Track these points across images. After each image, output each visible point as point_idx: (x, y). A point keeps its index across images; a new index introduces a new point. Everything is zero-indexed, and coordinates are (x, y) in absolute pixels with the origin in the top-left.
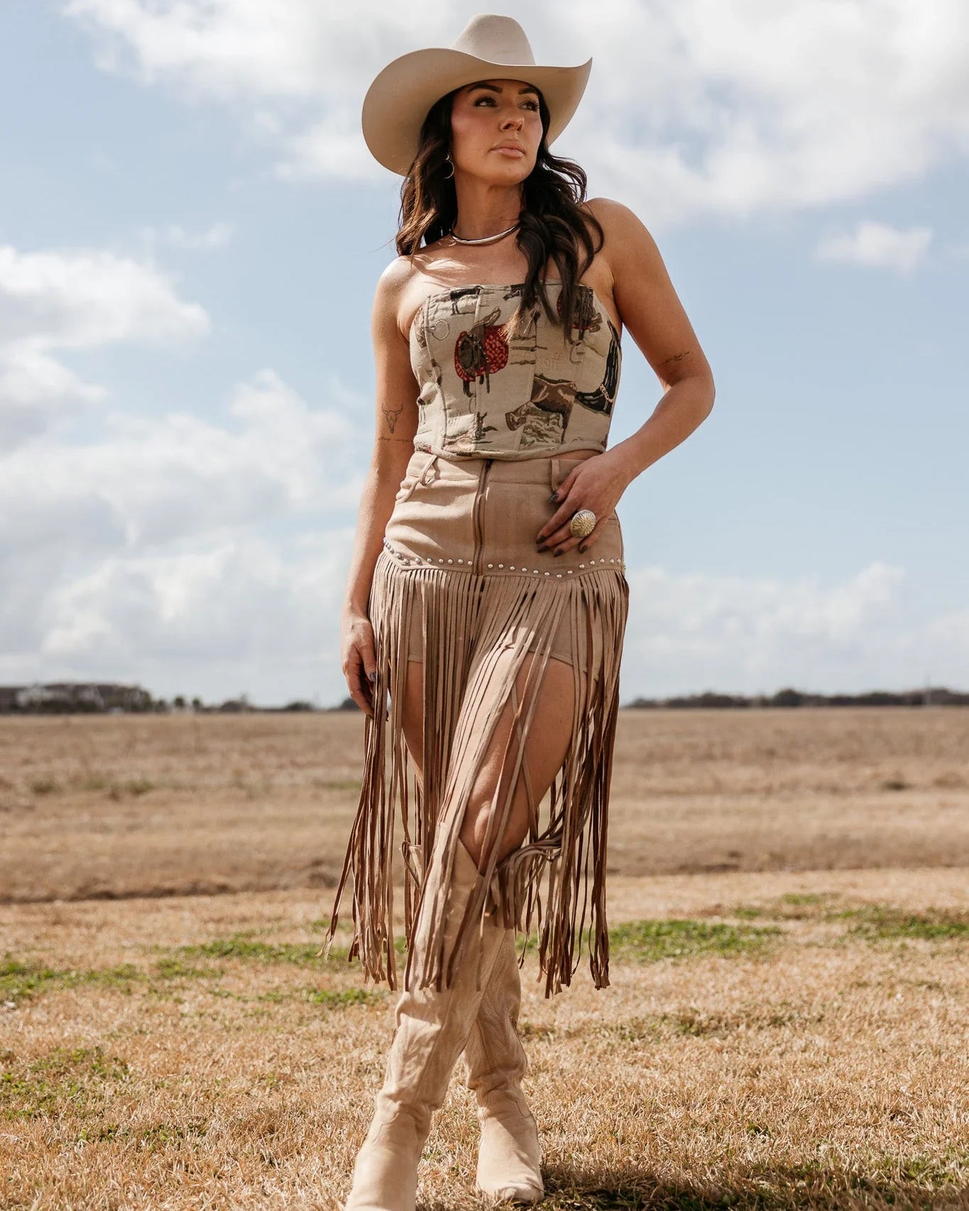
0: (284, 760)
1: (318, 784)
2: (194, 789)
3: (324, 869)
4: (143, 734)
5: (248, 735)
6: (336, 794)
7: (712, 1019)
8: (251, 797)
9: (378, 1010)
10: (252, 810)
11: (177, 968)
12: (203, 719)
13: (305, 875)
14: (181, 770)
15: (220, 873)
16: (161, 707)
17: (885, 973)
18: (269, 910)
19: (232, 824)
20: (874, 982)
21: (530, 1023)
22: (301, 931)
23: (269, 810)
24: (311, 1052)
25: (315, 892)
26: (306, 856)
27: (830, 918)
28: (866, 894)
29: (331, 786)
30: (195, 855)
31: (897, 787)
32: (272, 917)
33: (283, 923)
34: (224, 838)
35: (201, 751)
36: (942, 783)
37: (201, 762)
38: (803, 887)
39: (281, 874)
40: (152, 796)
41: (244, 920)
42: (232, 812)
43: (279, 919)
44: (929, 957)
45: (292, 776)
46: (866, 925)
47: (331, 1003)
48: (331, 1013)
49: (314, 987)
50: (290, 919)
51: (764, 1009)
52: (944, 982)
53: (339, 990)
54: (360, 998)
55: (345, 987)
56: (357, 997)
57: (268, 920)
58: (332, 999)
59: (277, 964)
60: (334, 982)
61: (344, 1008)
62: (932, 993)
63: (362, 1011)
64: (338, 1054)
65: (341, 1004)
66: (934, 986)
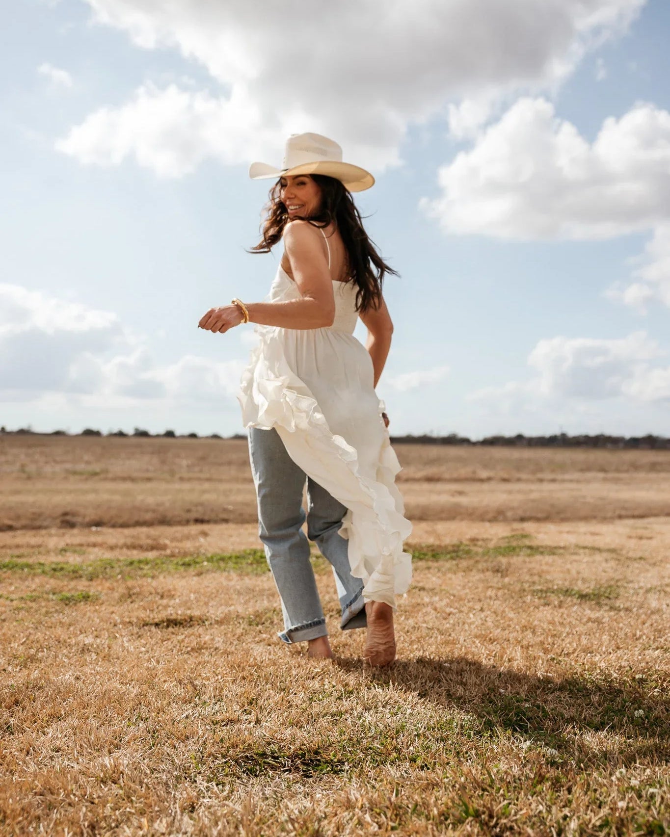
0: (49, 459)
1: (67, 471)
3: (68, 518)
6: (77, 477)
8: (29, 478)
9: (97, 605)
10: (29, 486)
12: (6, 438)
13: (58, 521)
15: (10, 519)
18: (34, 541)
19: (17, 492)
21: (192, 615)
22: (52, 554)
23: (40, 485)
24: (51, 637)
25: (62, 531)
26: (60, 511)
29: (75, 473)
32: (35, 545)
33: (41, 549)
39: (45, 520)
41: (18, 546)
42: (19, 486)
43: (39, 546)
45: (53, 467)
47: (67, 601)
48: (67, 608)
49: (57, 590)
50: (46, 546)
51: (332, 604)
52: (427, 586)
53: (73, 593)
54: (86, 598)
55: (77, 590)
56: (84, 597)
57: (33, 547)
58: (68, 599)
59: (35, 575)
60: (70, 587)
61: (75, 604)
62: (422, 593)
63: (87, 606)
64: (69, 638)
65: (74, 602)
66: (422, 589)
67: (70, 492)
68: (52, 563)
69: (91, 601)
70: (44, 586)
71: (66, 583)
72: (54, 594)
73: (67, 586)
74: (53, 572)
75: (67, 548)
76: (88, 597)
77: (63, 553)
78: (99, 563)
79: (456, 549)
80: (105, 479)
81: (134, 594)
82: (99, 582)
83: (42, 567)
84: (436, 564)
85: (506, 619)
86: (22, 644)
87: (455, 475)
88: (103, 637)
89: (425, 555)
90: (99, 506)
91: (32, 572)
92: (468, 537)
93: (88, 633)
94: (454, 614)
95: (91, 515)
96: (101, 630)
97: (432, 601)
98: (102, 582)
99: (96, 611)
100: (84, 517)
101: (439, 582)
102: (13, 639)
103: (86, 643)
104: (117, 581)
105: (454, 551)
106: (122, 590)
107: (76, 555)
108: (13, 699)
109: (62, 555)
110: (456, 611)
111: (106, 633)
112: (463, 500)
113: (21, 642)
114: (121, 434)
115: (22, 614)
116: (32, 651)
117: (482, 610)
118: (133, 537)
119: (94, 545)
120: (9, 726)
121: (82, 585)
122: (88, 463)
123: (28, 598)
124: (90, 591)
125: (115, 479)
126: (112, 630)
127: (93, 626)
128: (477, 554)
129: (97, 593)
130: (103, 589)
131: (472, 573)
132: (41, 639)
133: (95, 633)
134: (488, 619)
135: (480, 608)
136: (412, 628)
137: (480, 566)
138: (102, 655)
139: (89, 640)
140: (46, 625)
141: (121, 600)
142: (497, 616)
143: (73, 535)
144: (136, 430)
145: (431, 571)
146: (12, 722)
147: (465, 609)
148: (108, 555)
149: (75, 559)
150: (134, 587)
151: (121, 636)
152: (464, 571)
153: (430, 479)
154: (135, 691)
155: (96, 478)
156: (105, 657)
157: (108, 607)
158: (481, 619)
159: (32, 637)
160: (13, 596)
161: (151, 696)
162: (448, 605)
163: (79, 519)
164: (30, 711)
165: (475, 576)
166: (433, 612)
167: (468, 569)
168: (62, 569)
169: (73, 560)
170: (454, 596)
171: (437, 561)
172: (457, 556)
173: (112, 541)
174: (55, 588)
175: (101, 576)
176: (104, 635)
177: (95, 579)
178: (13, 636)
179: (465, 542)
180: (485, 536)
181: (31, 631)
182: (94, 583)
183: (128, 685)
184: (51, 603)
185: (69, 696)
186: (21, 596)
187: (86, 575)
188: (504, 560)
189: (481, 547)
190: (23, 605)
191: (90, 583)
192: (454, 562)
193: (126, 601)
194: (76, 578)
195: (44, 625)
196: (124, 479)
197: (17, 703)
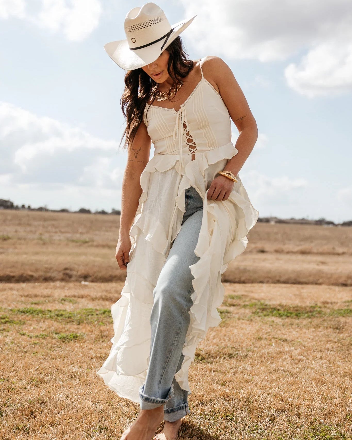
0: (57, 230)
1: (68, 239)
2: (25, 239)
3: (68, 272)
4: (9, 218)
5: (45, 220)
7: (207, 353)
8: (44, 244)
9: (82, 343)
10: (44, 249)
11: (7, 319)
12: (31, 213)
13: (61, 275)
14: (22, 232)
15: (31, 271)
16: (17, 208)
17: (267, 333)
19: (37, 253)
20: (264, 338)
22: (57, 302)
23: (50, 249)
24: (53, 366)
26: (63, 267)
27: (245, 306)
28: (256, 296)
29: (73, 241)
30: (23, 264)
31: (263, 251)
32: (46, 295)
33: (50, 299)
34: (34, 258)
35: (29, 225)
36: (277, 251)
37: (28, 229)
38: (234, 291)
39: (53, 273)
40: (9, 241)
41: (36, 296)
42: (38, 249)
43: (49, 296)
44: (282, 326)
45: (59, 236)
46: (258, 310)
47: (64, 339)
48: (63, 344)
49: (58, 331)
50: (53, 296)
51: (225, 350)
52: (288, 339)
53: (67, 333)
54: (75, 337)
55: (70, 331)
56: (74, 337)
57: (45, 297)
58: (64, 338)
59: (45, 319)
60: (66, 329)
61: (69, 342)
62: (285, 344)
63: (76, 343)
64: (64, 367)
65: (68, 340)
66: (285, 340)
67: (69, 254)
68: (56, 310)
69: (78, 340)
70: (51, 327)
71: (64, 326)
72: (56, 333)
73: (64, 328)
74: (56, 317)
75: (65, 298)
76: (77, 337)
77: (63, 302)
78: (84, 311)
79: (312, 309)
80: (92, 246)
81: (104, 336)
82: (84, 325)
83: (50, 313)
84: (297, 321)
85: (336, 365)
86: (36, 370)
87: (321, 250)
88: (84, 367)
89: (291, 313)
90: (87, 265)
91: (44, 316)
92: (322, 300)
93: (75, 364)
94: (303, 360)
95: (82, 270)
96: (82, 363)
97: (290, 349)
98: (85, 326)
99: (81, 347)
100: (77, 272)
101: (298, 335)
102: (31, 366)
103: (73, 371)
104: (95, 326)
105: (311, 312)
106: (97, 332)
107: (71, 304)
108: (29, 410)
109: (62, 304)
110: (305, 358)
111: (86, 365)
112: (325, 268)
113: (36, 369)
114: (103, 213)
115: (37, 348)
116: (42, 376)
117: (321, 358)
118: (107, 291)
119: (82, 297)
120: (27, 428)
121: (73, 328)
122: (81, 233)
123: (41, 336)
124: (77, 332)
125: (97, 246)
126: (89, 362)
127: (78, 359)
128: (325, 314)
129: (82, 334)
130: (86, 331)
131: (320, 330)
132: (47, 367)
133: (79, 364)
134: (324, 365)
135: (320, 357)
136: (274, 370)
137: (326, 324)
138: (82, 380)
139: (75, 369)
140: (51, 357)
141: (97, 340)
142: (330, 363)
143: (70, 288)
144: (113, 210)
145: (293, 326)
146: (28, 426)
147: (310, 358)
148: (91, 306)
149: (70, 307)
150: (105, 331)
151: (95, 367)
152: (315, 328)
153: (303, 253)
154: (100, 408)
155: (86, 245)
156: (84, 382)
157: (89, 345)
158: (319, 365)
159: (42, 366)
160: (32, 334)
161: (110, 412)
162: (300, 354)
163: (74, 273)
164: (39, 419)
165: (322, 332)
166: (289, 358)
167: (317, 326)
168: (62, 315)
169: (69, 308)
170: (305, 347)
171: (298, 319)
172: (312, 315)
173: (93, 294)
174: (57, 329)
175: (85, 322)
176: (85, 366)
177: (81, 324)
178: (31, 364)
179: (319, 304)
180: (333, 300)
181: (42, 361)
182: (80, 327)
183: (96, 403)
184: (54, 341)
185: (62, 409)
186: (36, 334)
187: (76, 320)
188: (342, 320)
189: (329, 308)
190: (38, 341)
191: (78, 326)
192: (310, 320)
193: (99, 341)
194: (70, 322)
195: (49, 357)
196: (103, 246)
197: (32, 413)
